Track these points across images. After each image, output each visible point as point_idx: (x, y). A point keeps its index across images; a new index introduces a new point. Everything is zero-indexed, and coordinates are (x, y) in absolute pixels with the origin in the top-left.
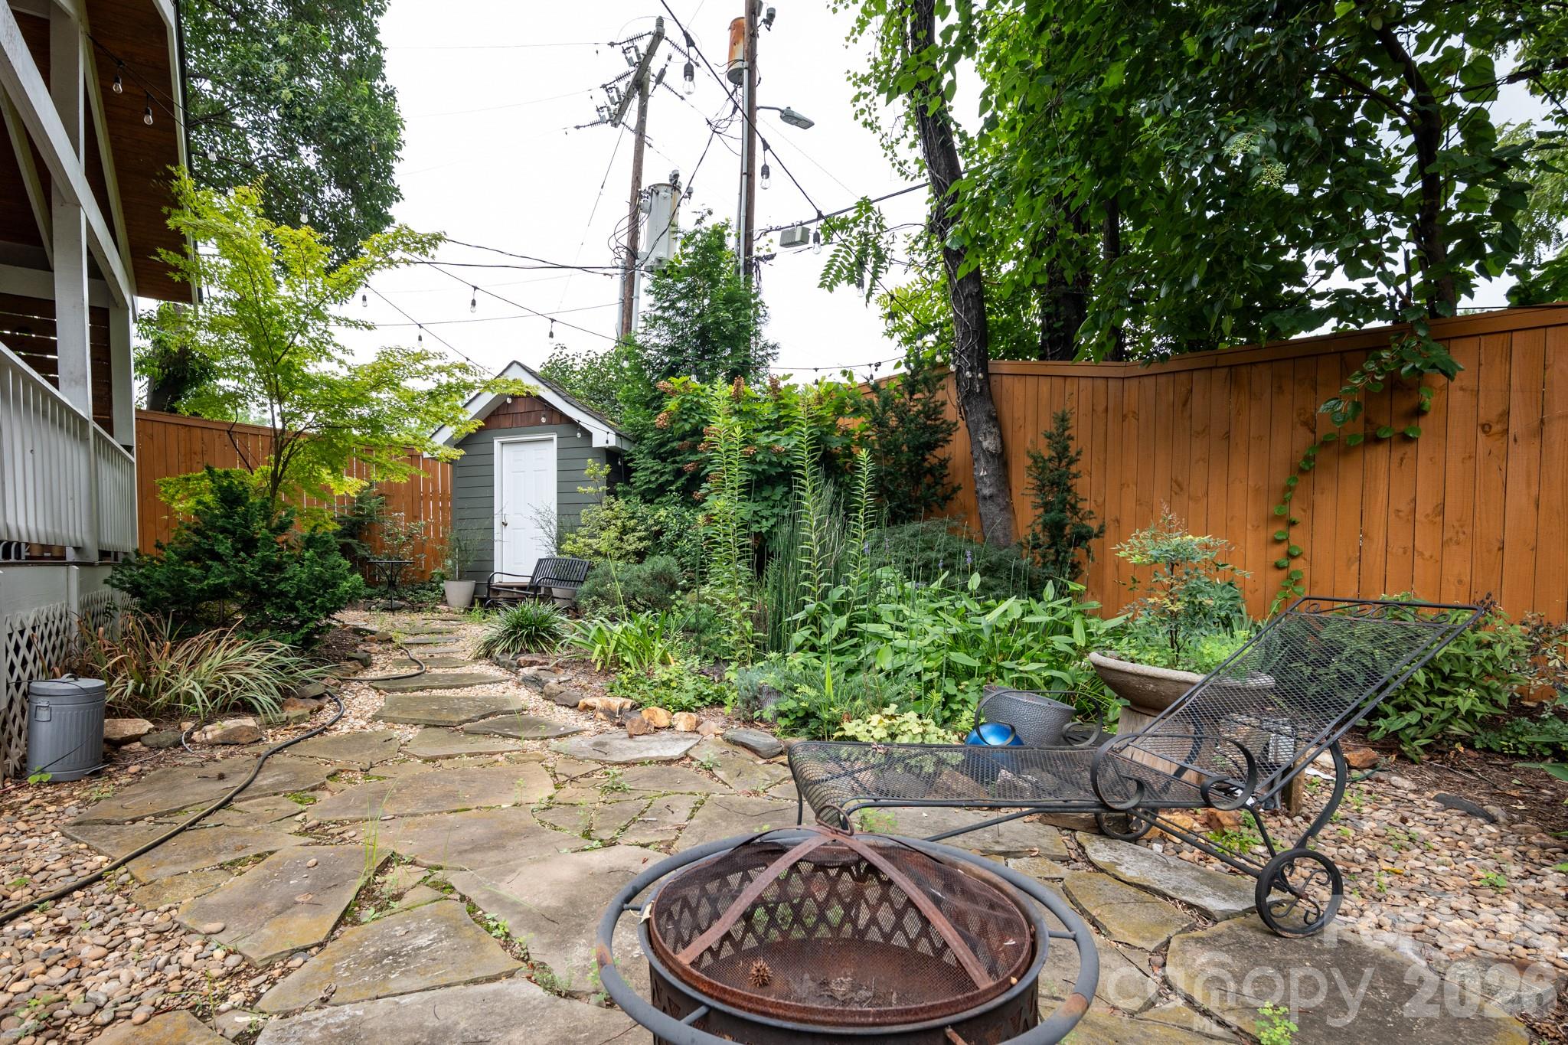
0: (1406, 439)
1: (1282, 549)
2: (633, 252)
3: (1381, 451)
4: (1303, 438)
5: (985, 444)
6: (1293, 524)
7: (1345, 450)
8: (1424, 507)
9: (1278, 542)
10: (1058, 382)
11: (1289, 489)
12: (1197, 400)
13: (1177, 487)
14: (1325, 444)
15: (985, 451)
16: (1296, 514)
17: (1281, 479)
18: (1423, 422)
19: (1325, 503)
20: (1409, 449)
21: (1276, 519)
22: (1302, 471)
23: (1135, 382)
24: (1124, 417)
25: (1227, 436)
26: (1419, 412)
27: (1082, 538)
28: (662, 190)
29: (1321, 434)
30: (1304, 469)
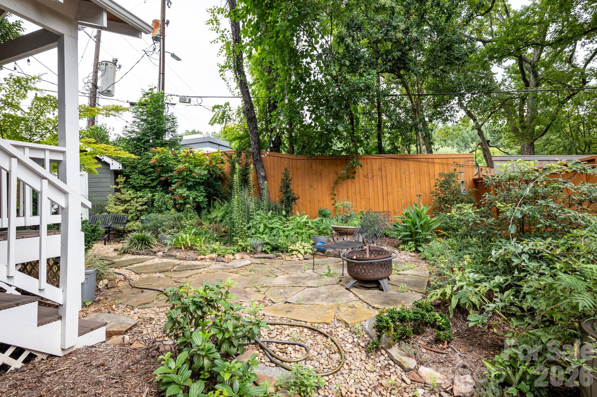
0: (353, 178)
1: (334, 200)
2: (95, 86)
3: (350, 180)
4: (335, 177)
5: (262, 174)
6: (335, 195)
7: (343, 179)
8: (357, 192)
9: (333, 199)
10: (279, 159)
11: (334, 187)
12: (314, 167)
13: (311, 186)
14: (340, 178)
15: (262, 176)
16: (336, 193)
17: (332, 185)
18: (356, 175)
19: (341, 190)
20: (354, 180)
21: (332, 194)
22: (336, 184)
23: (299, 161)
24: (297, 169)
25: (321, 175)
26: (355, 172)
27: (294, 199)
28: (109, 64)
29: (339, 176)
30: (336, 183)
